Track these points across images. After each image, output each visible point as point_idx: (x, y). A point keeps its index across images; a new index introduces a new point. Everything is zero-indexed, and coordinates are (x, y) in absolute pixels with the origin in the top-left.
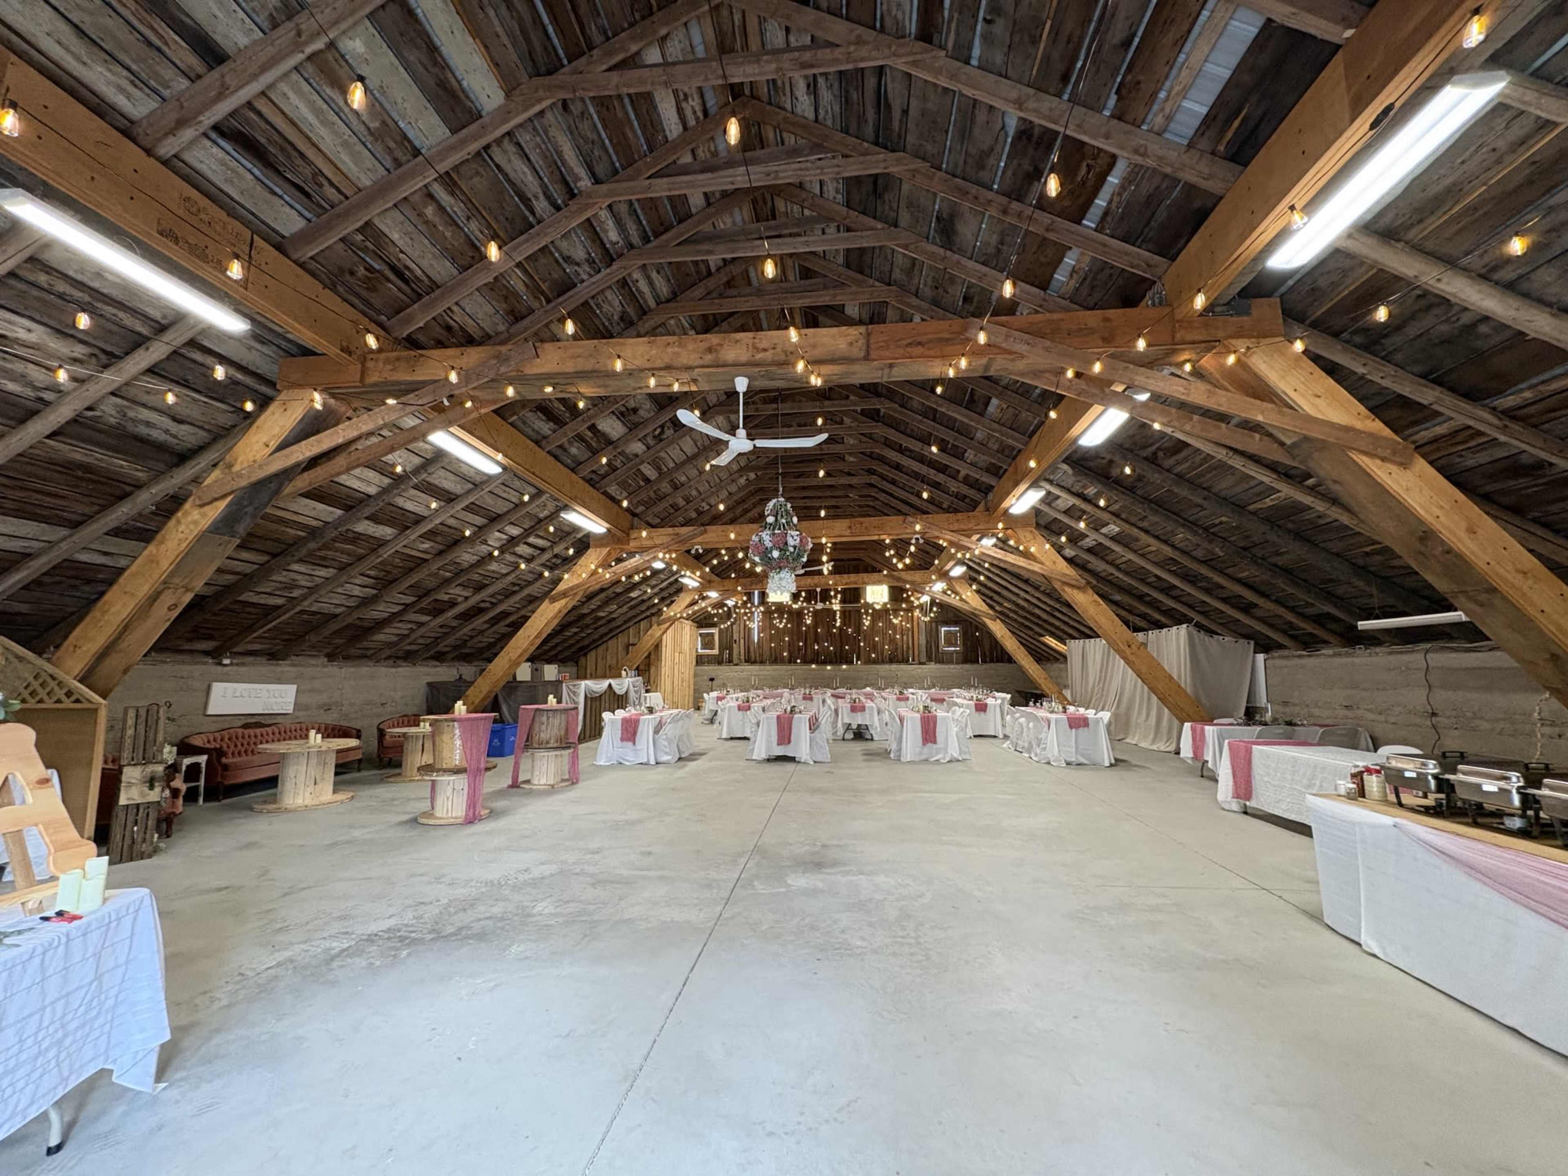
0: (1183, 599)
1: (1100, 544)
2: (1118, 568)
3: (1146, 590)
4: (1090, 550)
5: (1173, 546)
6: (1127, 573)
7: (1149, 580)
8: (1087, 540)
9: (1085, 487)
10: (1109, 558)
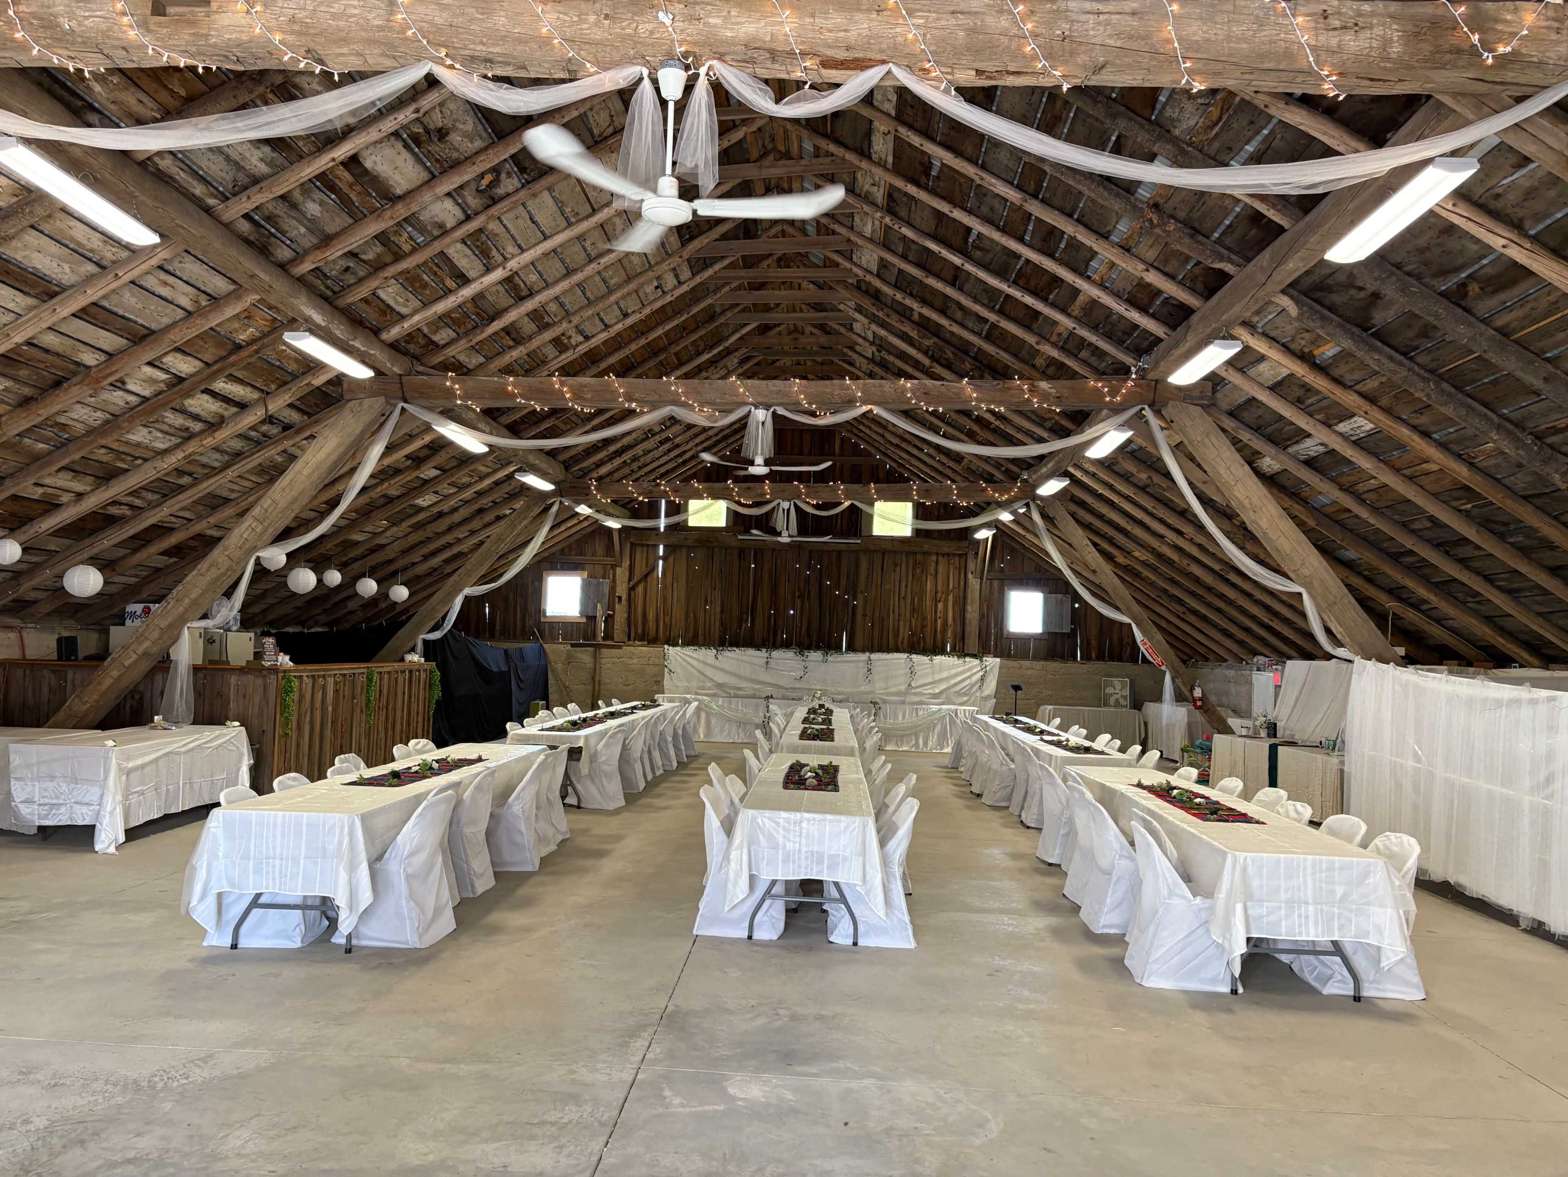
0: (1477, 564)
1: (1332, 452)
2: (1360, 499)
3: (1408, 542)
4: (1310, 463)
5: (1471, 465)
6: (1375, 510)
7: (1417, 526)
8: (1308, 443)
9: (1317, 341)
10: (1347, 479)
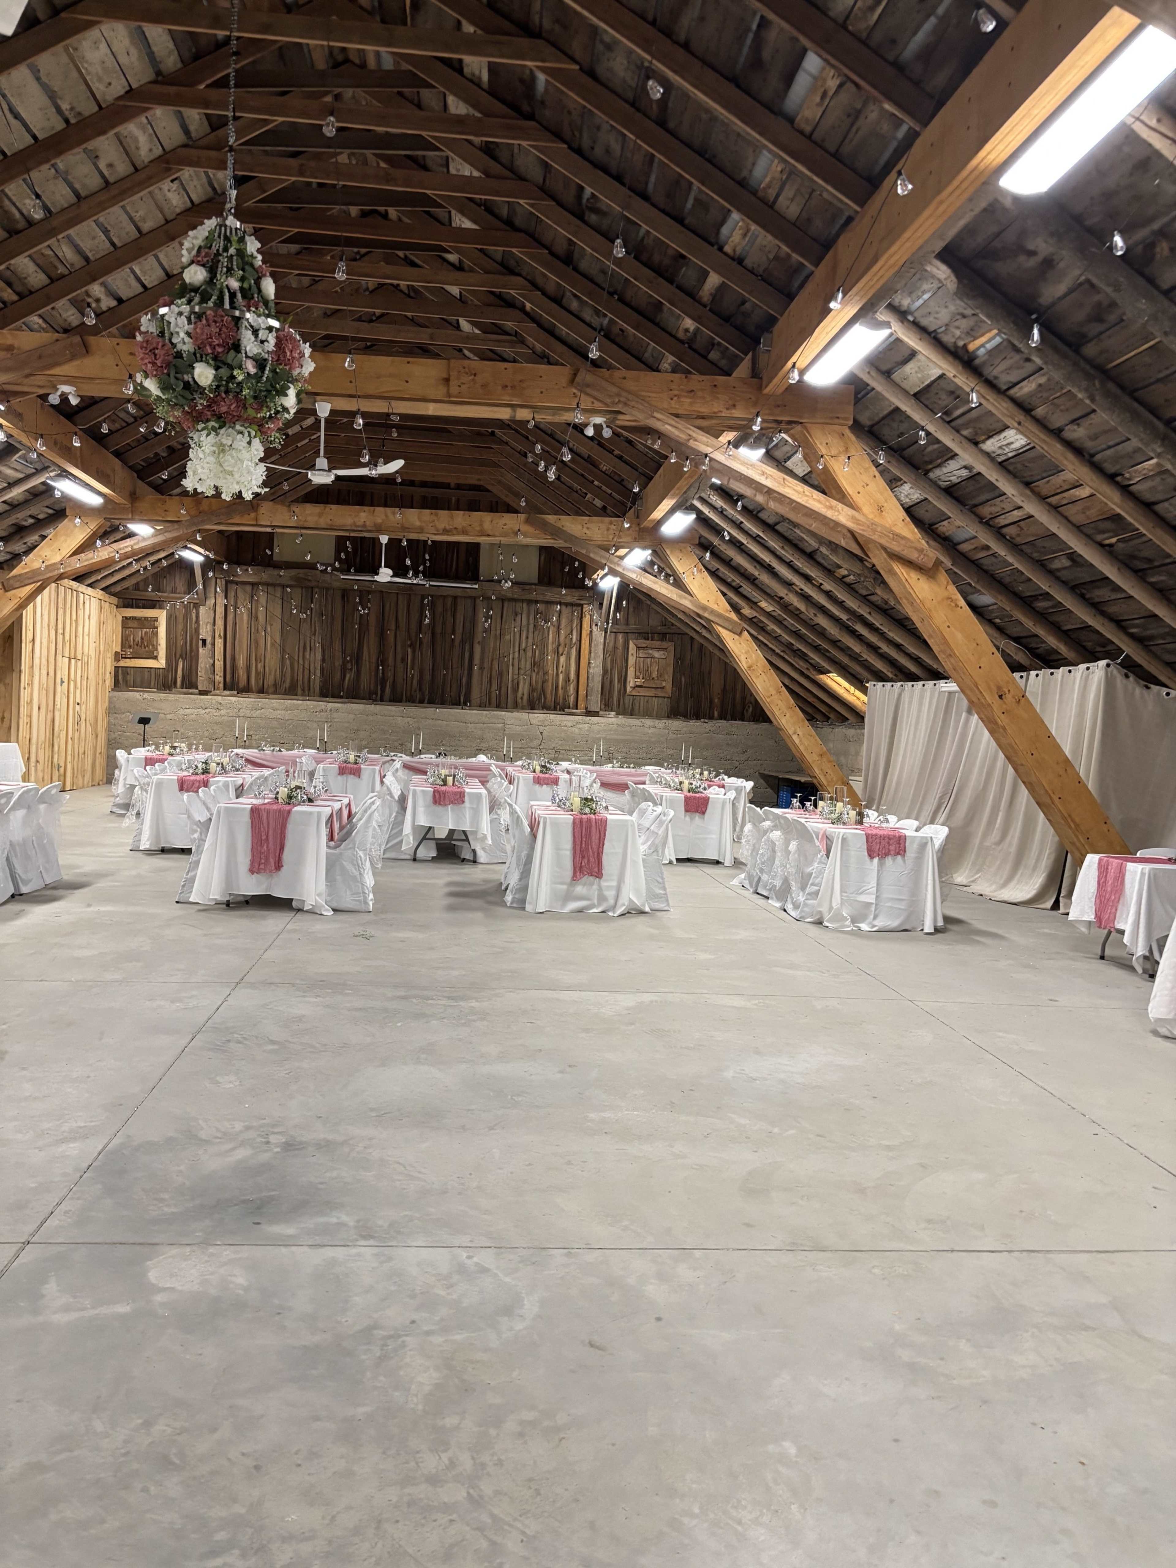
0: (1112, 609)
1: (976, 477)
2: (999, 533)
3: (1044, 584)
4: (951, 491)
5: (1125, 490)
6: (1015, 547)
7: (1056, 565)
8: (952, 465)
9: (972, 333)
10: (986, 511)
